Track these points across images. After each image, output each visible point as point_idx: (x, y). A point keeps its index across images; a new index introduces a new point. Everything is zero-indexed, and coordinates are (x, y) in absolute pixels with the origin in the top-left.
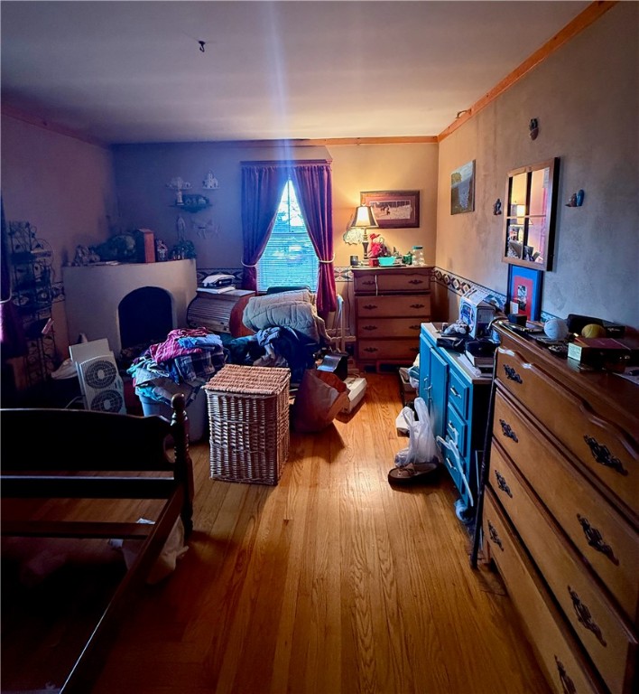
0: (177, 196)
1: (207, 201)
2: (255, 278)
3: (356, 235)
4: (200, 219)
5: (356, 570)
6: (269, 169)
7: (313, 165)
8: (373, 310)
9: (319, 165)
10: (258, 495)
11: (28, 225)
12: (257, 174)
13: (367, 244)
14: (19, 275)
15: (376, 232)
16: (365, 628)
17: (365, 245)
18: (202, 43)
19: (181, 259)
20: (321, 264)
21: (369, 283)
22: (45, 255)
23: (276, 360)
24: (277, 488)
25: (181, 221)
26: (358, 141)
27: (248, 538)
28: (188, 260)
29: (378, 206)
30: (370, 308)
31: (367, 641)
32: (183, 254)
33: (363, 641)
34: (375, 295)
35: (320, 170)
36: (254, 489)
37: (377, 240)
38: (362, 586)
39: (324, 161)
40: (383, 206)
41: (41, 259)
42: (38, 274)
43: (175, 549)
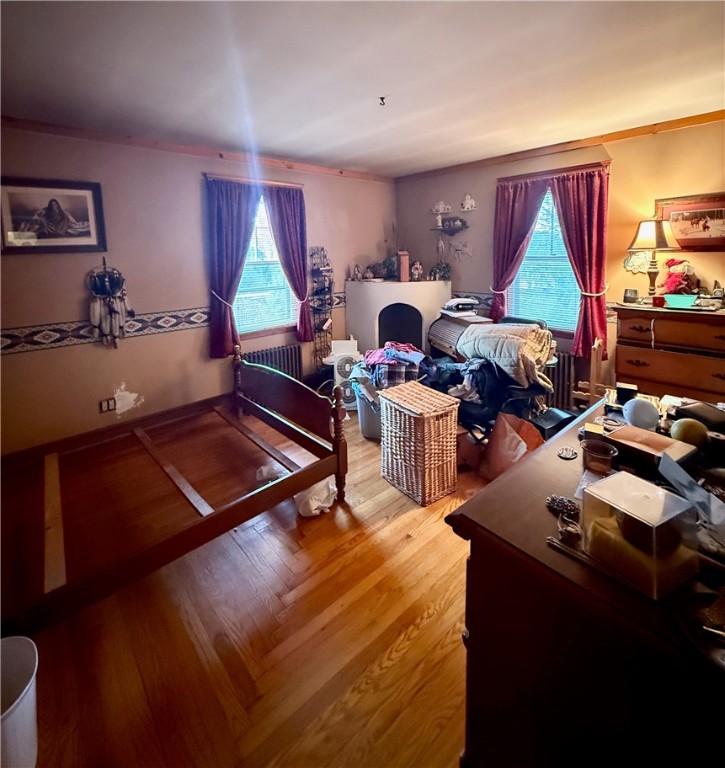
0: (437, 221)
1: (464, 223)
2: (503, 305)
3: (641, 261)
4: (457, 241)
5: (432, 608)
6: (526, 184)
7: (580, 172)
8: (643, 368)
9: (589, 171)
10: (404, 505)
11: (323, 249)
12: (511, 191)
13: (656, 274)
14: (315, 285)
15: (678, 256)
16: (401, 646)
17: (653, 276)
18: (382, 99)
19: (435, 279)
20: (584, 297)
21: (641, 330)
22: (328, 271)
23: (471, 392)
24: (423, 509)
25: (441, 243)
26: (652, 130)
27: (373, 528)
28: (442, 282)
29: (685, 219)
30: (638, 364)
31: (394, 655)
32: (438, 276)
33: (391, 652)
34: (650, 347)
35: (591, 176)
36: (405, 500)
37: (677, 269)
38: (425, 622)
39: (598, 165)
40: (695, 218)
41: (328, 274)
42: (327, 284)
43: (319, 500)
